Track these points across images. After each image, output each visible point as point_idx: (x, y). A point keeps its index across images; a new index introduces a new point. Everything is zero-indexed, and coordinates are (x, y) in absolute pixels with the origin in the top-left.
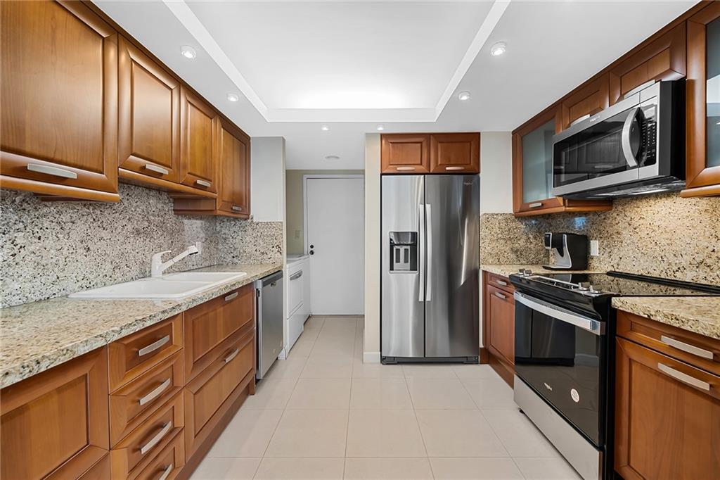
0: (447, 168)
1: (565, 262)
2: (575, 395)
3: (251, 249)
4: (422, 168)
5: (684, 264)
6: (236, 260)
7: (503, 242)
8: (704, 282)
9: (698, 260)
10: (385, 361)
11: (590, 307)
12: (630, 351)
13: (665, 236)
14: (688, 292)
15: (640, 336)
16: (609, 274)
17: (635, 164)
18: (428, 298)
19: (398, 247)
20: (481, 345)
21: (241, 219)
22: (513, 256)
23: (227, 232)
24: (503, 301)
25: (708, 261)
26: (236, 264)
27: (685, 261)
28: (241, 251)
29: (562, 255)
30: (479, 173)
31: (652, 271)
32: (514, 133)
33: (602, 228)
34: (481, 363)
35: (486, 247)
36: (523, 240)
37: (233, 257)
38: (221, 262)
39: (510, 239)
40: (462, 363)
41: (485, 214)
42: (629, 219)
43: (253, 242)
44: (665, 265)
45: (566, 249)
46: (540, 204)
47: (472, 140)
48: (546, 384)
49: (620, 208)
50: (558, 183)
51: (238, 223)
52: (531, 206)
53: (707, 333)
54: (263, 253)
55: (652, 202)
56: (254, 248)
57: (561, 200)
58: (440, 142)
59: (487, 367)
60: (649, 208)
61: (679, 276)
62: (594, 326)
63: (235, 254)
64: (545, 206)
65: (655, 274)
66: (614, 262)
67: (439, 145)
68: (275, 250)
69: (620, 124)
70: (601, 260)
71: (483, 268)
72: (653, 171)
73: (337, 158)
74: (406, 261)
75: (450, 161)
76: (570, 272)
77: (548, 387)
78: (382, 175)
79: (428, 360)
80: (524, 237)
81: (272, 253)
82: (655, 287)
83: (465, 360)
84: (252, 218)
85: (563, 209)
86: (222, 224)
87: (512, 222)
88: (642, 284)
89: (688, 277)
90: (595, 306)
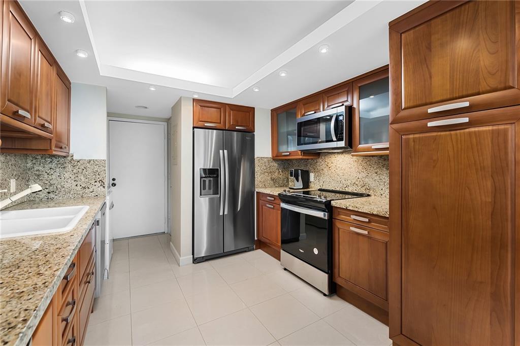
0: (237, 128)
1: (299, 185)
2: (316, 251)
3: (70, 184)
4: (221, 126)
5: (348, 184)
6: (51, 195)
7: (267, 174)
8: (356, 192)
9: (353, 182)
10: (196, 261)
11: (324, 207)
12: (338, 224)
13: (341, 171)
14: (350, 196)
15: (343, 217)
16: (319, 190)
17: (336, 140)
18: (226, 213)
19: (204, 179)
20: (256, 238)
21: (59, 156)
22: (272, 182)
23: (40, 168)
24: (272, 210)
25: (357, 183)
26: (52, 199)
27: (348, 183)
28: (59, 186)
29: (298, 181)
30: (254, 132)
31: (336, 188)
32: (272, 110)
33: (315, 167)
34: (256, 249)
35: (258, 178)
36: (277, 173)
37: (49, 193)
38: (32, 199)
39: (271, 172)
40: (246, 251)
41: (258, 157)
42: (327, 163)
43: (73, 177)
44: (341, 185)
45: (300, 178)
46: (288, 154)
47: (250, 111)
48: (300, 250)
49: (323, 157)
50: (299, 144)
51: (55, 161)
52: (283, 154)
53: (367, 212)
54: (84, 188)
55: (336, 156)
56: (75, 183)
57: (300, 152)
58: (232, 110)
59: (260, 251)
60: (335, 159)
61: (347, 190)
62: (325, 215)
63: (51, 189)
64: (291, 155)
65: (338, 189)
66: (321, 184)
67: (232, 112)
68: (98, 184)
69: (330, 120)
70: (316, 184)
71: (257, 190)
72: (342, 144)
73: (146, 108)
74: (210, 188)
75: (238, 123)
76: (303, 190)
77: (302, 251)
78: (194, 128)
79: (226, 254)
80: (277, 171)
81: (94, 187)
82: (338, 195)
83: (247, 249)
84: (72, 156)
85: (301, 157)
86: (34, 161)
87: (271, 162)
88: (333, 194)
89: (349, 190)
90: (326, 206)
